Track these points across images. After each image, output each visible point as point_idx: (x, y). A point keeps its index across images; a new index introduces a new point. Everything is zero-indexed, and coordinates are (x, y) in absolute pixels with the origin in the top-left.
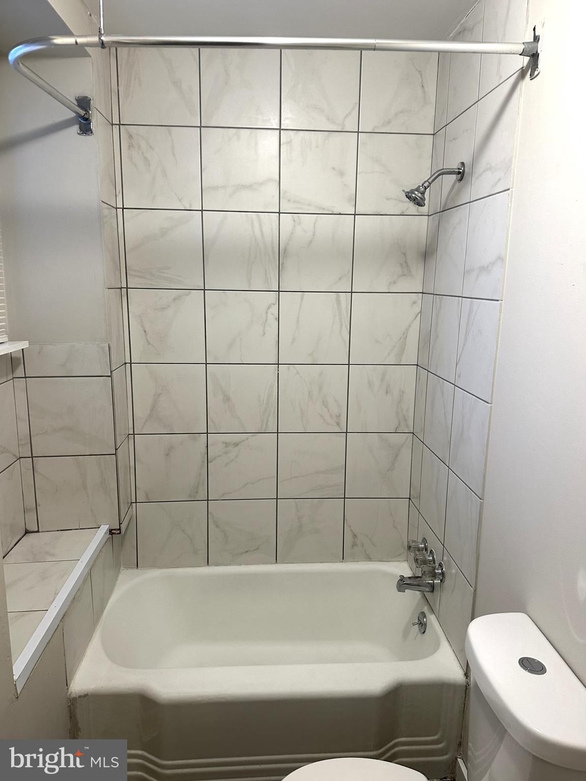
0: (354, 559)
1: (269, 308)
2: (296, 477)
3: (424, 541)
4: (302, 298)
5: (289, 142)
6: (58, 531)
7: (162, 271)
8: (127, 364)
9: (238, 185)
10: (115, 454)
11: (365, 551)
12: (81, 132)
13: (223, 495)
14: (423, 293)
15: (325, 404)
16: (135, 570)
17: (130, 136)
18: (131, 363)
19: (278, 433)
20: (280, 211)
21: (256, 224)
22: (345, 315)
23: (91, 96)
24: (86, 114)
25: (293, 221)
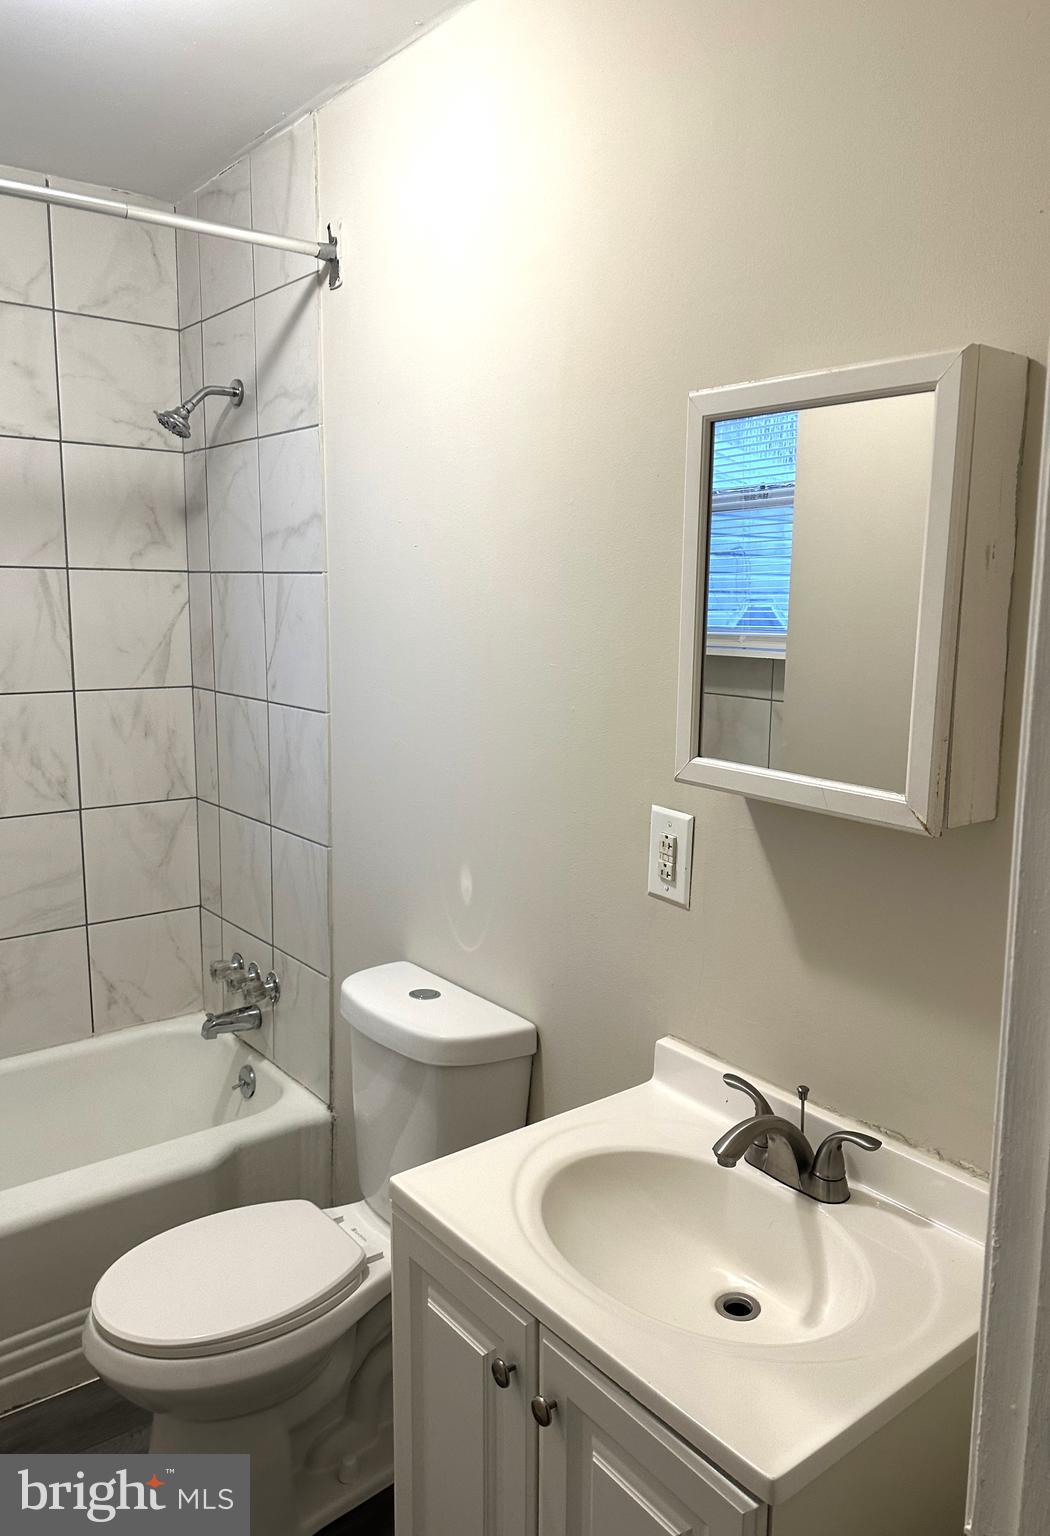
0: (113, 1026)
3: (237, 956)
11: (131, 1009)
14: (188, 572)
15: (36, 763)
22: (60, 606)
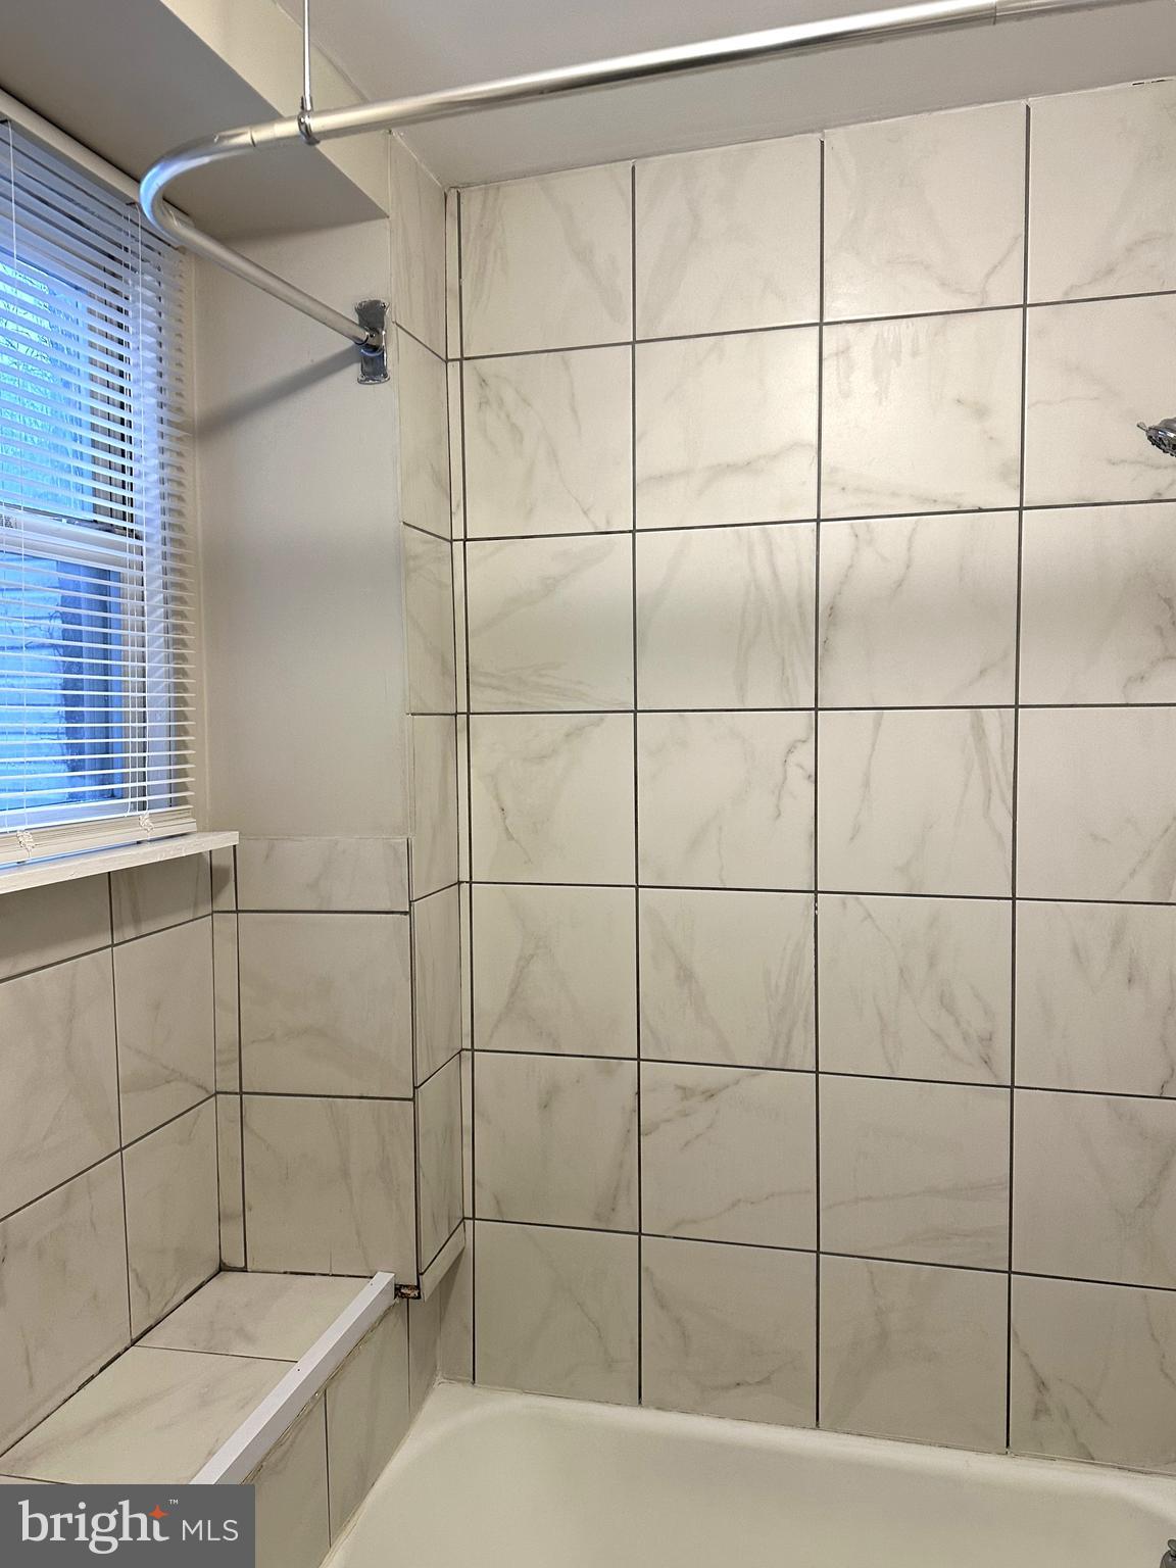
0: (1041, 1450)
1: (790, 751)
2: (869, 1198)
4: (878, 724)
5: (844, 352)
6: (285, 1273)
7: (543, 672)
8: (462, 885)
9: (719, 465)
10: (413, 1099)
11: (1075, 1433)
12: (364, 378)
13: (677, 1225)
15: (946, 1003)
16: (469, 1388)
17: (483, 382)
18: (471, 883)
19: (817, 1072)
20: (819, 515)
21: (760, 552)
22: (999, 766)
23: (385, 299)
24: (372, 336)
25: (854, 538)
